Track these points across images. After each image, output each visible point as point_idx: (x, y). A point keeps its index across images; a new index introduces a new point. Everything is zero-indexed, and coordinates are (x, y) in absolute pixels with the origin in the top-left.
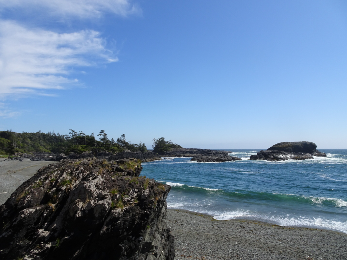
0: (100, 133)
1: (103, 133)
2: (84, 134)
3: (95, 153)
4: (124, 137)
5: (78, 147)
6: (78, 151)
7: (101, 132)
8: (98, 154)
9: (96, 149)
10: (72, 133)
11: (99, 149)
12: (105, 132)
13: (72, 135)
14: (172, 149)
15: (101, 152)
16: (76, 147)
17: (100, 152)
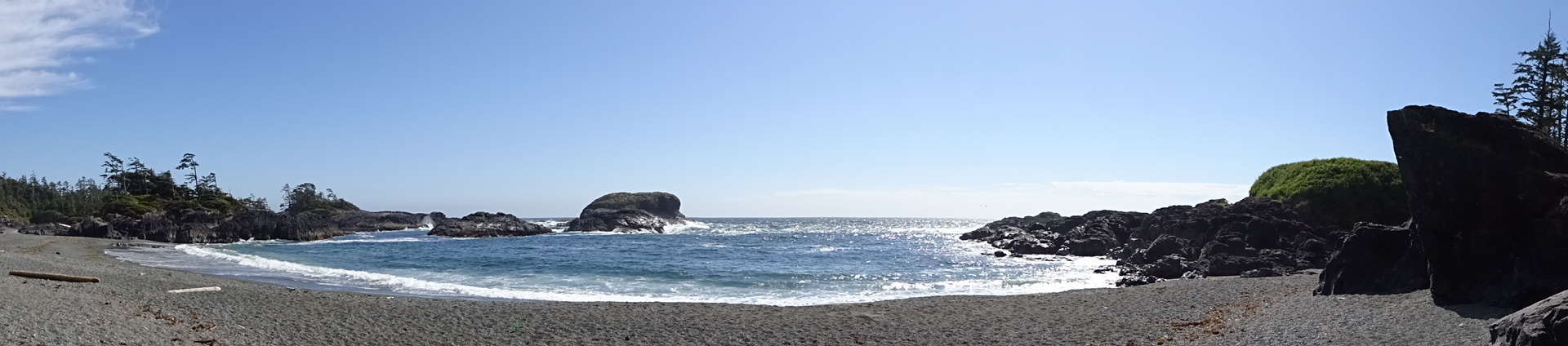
0: (183, 161)
1: (188, 161)
2: (142, 166)
3: (173, 217)
4: (215, 181)
5: (129, 200)
6: (132, 212)
7: (185, 160)
8: (182, 219)
9: (176, 205)
10: (111, 163)
11: (185, 204)
12: (194, 159)
13: (110, 169)
14: (340, 211)
15: (192, 212)
16: (125, 201)
17: (188, 211)
